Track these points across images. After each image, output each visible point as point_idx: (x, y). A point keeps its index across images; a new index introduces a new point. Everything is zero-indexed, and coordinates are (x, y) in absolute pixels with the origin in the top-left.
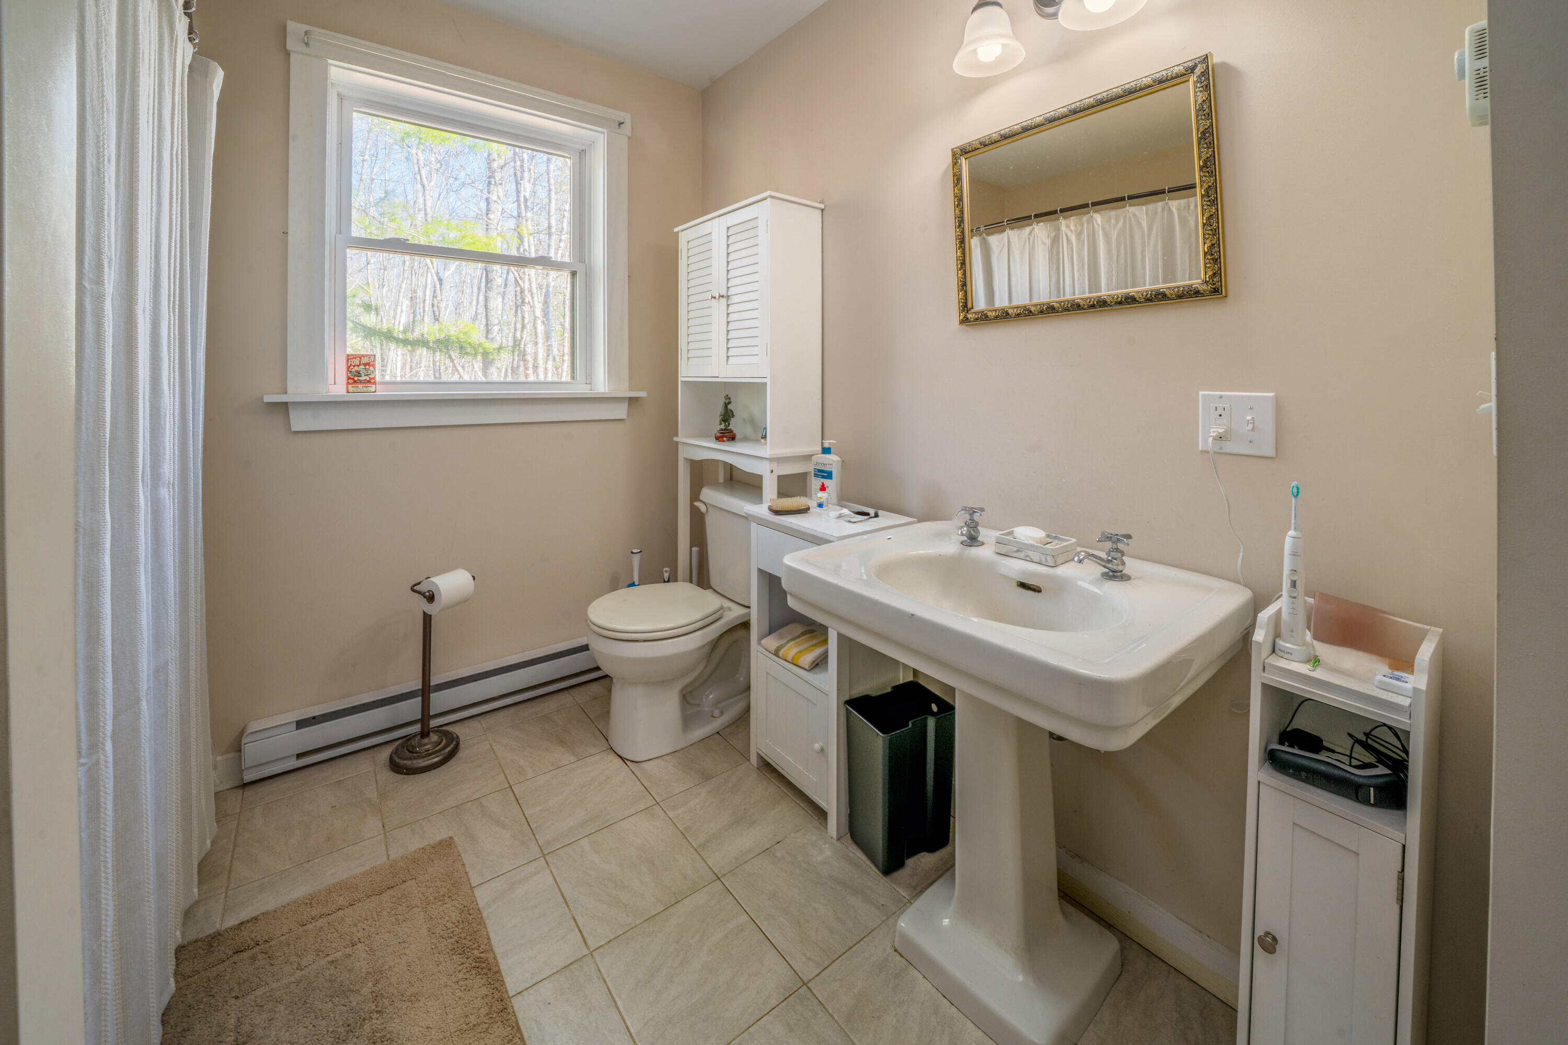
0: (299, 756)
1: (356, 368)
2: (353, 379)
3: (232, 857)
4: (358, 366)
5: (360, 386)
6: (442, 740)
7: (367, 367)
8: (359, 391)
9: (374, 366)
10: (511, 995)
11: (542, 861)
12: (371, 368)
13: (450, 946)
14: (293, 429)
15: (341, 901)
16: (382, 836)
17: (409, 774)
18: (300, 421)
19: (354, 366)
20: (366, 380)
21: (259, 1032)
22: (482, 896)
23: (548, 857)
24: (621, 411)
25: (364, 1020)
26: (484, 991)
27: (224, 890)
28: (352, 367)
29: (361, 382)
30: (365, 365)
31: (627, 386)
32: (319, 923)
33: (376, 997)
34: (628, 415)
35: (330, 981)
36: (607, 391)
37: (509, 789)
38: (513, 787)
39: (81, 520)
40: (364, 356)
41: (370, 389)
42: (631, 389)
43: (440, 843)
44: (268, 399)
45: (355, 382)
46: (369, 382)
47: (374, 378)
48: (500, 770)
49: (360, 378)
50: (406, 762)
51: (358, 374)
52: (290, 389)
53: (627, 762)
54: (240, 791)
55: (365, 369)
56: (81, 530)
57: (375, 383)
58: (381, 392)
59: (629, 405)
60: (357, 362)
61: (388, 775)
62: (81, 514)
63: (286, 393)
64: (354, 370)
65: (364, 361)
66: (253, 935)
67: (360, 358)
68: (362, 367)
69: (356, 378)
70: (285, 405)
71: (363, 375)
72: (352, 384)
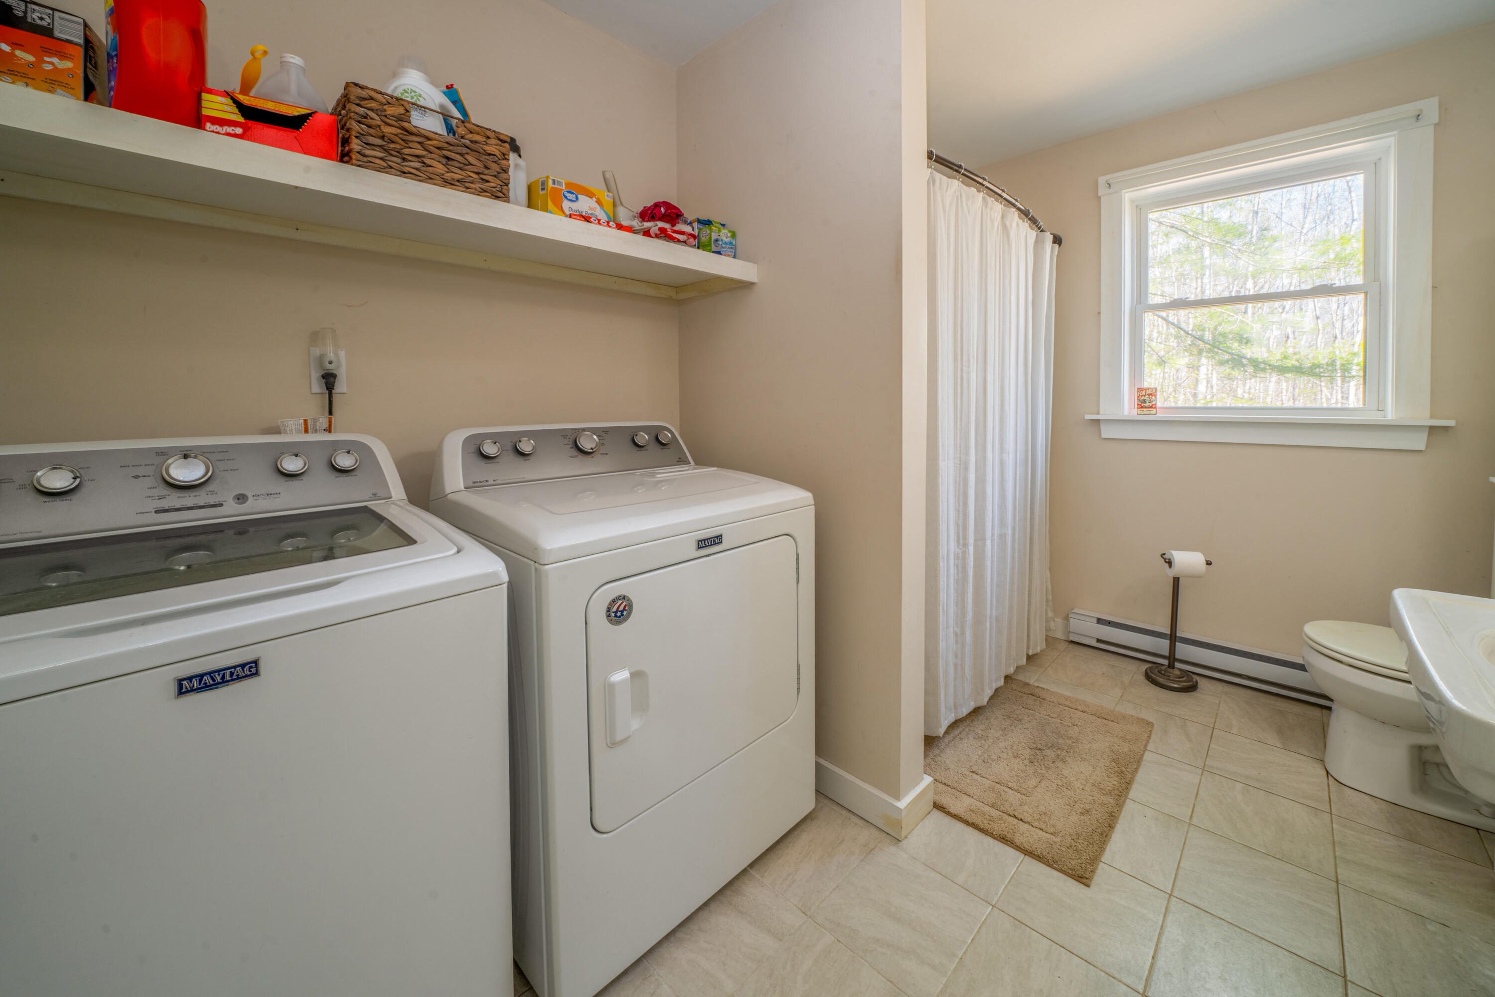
0: (1099, 641)
1: (1143, 397)
2: (1141, 405)
3: (1050, 665)
4: (1144, 396)
5: (1145, 410)
6: (1183, 677)
7: (1151, 396)
8: (1144, 413)
9: (1155, 396)
10: (1129, 797)
11: (1201, 771)
12: (1153, 397)
13: (1114, 757)
14: (1103, 436)
15: (1079, 707)
16: (1118, 699)
17: (1152, 683)
18: (1107, 432)
19: (1142, 396)
20: (1149, 406)
21: (1024, 722)
22: (1148, 756)
23: (1205, 772)
24: (1419, 442)
25: (1060, 749)
26: (1116, 783)
27: (1040, 673)
28: (1140, 397)
29: (1146, 407)
30: (1149, 395)
31: (1427, 413)
32: (1066, 708)
33: (1070, 747)
34: (1427, 447)
35: (1057, 728)
36: (1394, 419)
37: (1211, 729)
38: (1215, 729)
39: (962, 457)
40: (1148, 389)
41: (1152, 412)
42: (1432, 417)
43: (1143, 719)
44: (1088, 417)
45: (1142, 407)
46: (1151, 407)
47: (1155, 404)
48: (1214, 716)
49: (1145, 405)
50: (1153, 675)
51: (1144, 401)
52: (1101, 411)
53: (1329, 776)
54: (1067, 644)
55: (1149, 398)
56: (962, 461)
57: (1155, 408)
58: (1161, 415)
59: (1428, 436)
60: (1143, 393)
61: (1141, 678)
62: (962, 455)
63: (1099, 414)
64: (1141, 399)
65: (1148, 392)
66: (1039, 693)
67: (1146, 390)
68: (1147, 396)
69: (1143, 405)
70: (1098, 421)
71: (1147, 402)
72: (1140, 408)
